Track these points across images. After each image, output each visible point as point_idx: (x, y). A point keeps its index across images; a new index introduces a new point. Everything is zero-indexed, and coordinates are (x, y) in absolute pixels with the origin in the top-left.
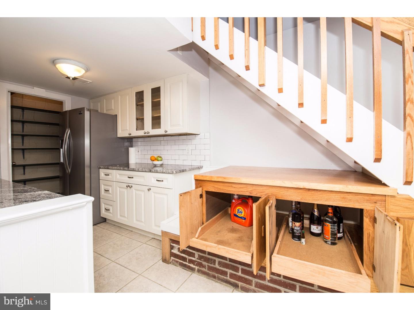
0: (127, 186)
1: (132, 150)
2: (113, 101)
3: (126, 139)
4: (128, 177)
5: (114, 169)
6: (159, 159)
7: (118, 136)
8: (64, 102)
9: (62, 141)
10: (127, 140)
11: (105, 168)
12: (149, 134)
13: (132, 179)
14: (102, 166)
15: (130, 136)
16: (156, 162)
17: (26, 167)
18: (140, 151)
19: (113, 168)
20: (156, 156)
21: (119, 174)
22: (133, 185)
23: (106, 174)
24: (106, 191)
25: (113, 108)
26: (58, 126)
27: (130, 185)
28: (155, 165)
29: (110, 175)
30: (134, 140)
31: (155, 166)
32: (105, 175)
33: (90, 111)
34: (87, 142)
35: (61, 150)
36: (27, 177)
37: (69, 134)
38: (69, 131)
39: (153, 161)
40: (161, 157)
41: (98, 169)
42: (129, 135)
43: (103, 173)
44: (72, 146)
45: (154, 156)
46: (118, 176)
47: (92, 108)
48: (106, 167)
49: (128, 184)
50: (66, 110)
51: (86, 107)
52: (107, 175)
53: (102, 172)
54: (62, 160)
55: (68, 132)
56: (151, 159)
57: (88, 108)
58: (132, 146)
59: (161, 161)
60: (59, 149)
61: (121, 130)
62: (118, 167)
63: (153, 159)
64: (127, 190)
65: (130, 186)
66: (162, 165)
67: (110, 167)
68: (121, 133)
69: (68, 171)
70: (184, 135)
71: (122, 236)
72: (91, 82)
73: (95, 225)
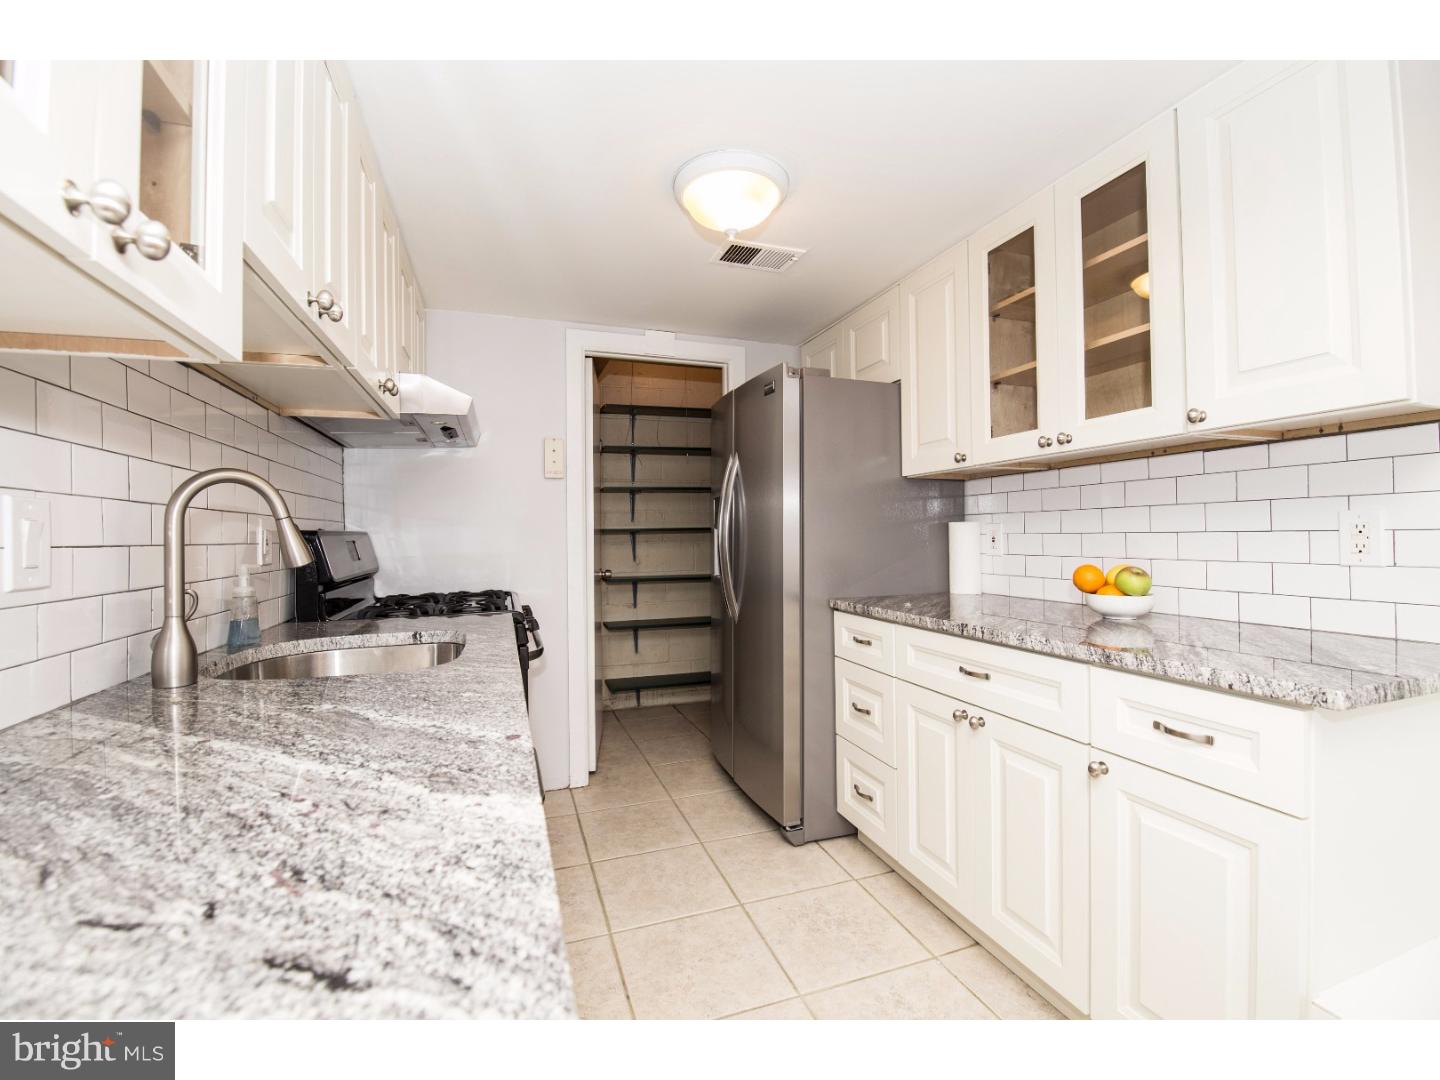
0: (954, 716)
1: (961, 534)
2: (884, 325)
3: (937, 484)
4: (961, 669)
5: (891, 618)
6: (1132, 582)
7: (909, 470)
8: (725, 366)
9: (718, 500)
10: (941, 491)
11: (855, 613)
12: (1066, 448)
13: (984, 683)
14: (844, 599)
15: (962, 465)
16: (1107, 602)
17: (640, 586)
18: (1000, 539)
19: (891, 614)
20: (1110, 570)
21: (918, 649)
22: (988, 717)
23: (860, 638)
24: (860, 710)
25: (884, 356)
26: (708, 458)
27: (972, 712)
28: (1108, 615)
29: (873, 642)
30: (971, 487)
31: (1106, 620)
32: (857, 641)
33: (801, 378)
34: (790, 500)
35: (716, 531)
36: (642, 614)
37: (737, 475)
38: (737, 463)
39: (1094, 592)
40: (1141, 574)
41: (829, 611)
42: (957, 461)
43: (849, 630)
44: (745, 517)
45: (1097, 563)
46: (911, 652)
47: (809, 365)
48: (859, 607)
49: (963, 707)
50: (730, 390)
51: (787, 364)
52: (861, 642)
53: (846, 626)
54: (717, 573)
55: (734, 465)
56: (1075, 584)
57: (796, 367)
58: (961, 516)
59: (1144, 594)
60: (709, 531)
61: (920, 445)
62: (909, 611)
63: (1089, 579)
64: (956, 734)
65: (974, 721)
66: (1142, 619)
67: (876, 610)
68: (921, 457)
69: (733, 611)
70: (1321, 431)
71: (930, 956)
72: (804, 254)
73: (816, 841)
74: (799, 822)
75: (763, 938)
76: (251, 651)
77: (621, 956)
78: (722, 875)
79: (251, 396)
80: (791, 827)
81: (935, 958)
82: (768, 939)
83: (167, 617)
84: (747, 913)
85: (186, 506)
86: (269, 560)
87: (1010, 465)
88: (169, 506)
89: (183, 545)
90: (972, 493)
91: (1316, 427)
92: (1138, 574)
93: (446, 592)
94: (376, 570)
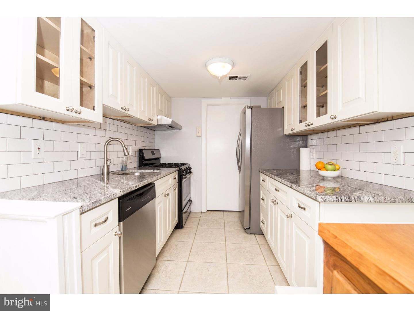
1: (304, 152)
4: (275, 189)
6: (329, 167)
7: (286, 133)
10: (303, 138)
12: (312, 127)
13: (278, 192)
15: (294, 131)
20: (325, 162)
22: (278, 202)
24: (262, 199)
25: (281, 100)
28: (324, 177)
29: (265, 181)
30: (309, 137)
31: (324, 179)
33: (252, 109)
39: (321, 170)
41: (259, 172)
42: (292, 130)
47: (254, 105)
49: (275, 199)
52: (263, 181)
53: (262, 177)
56: (316, 167)
58: (306, 146)
61: (287, 126)
63: (320, 165)
64: (274, 206)
70: (388, 119)
71: (266, 264)
72: (250, 76)
73: (254, 234)
74: (249, 228)
75: (226, 251)
76: (124, 171)
77: (193, 246)
78: (225, 236)
79: (128, 123)
80: (246, 229)
81: (267, 265)
82: (227, 251)
83: (105, 163)
84: (226, 245)
85: (108, 144)
86: (132, 154)
87: (304, 131)
88: (105, 144)
89: (107, 151)
90: (309, 139)
91: (386, 118)
92: (331, 165)
93: (173, 163)
94: (161, 157)
